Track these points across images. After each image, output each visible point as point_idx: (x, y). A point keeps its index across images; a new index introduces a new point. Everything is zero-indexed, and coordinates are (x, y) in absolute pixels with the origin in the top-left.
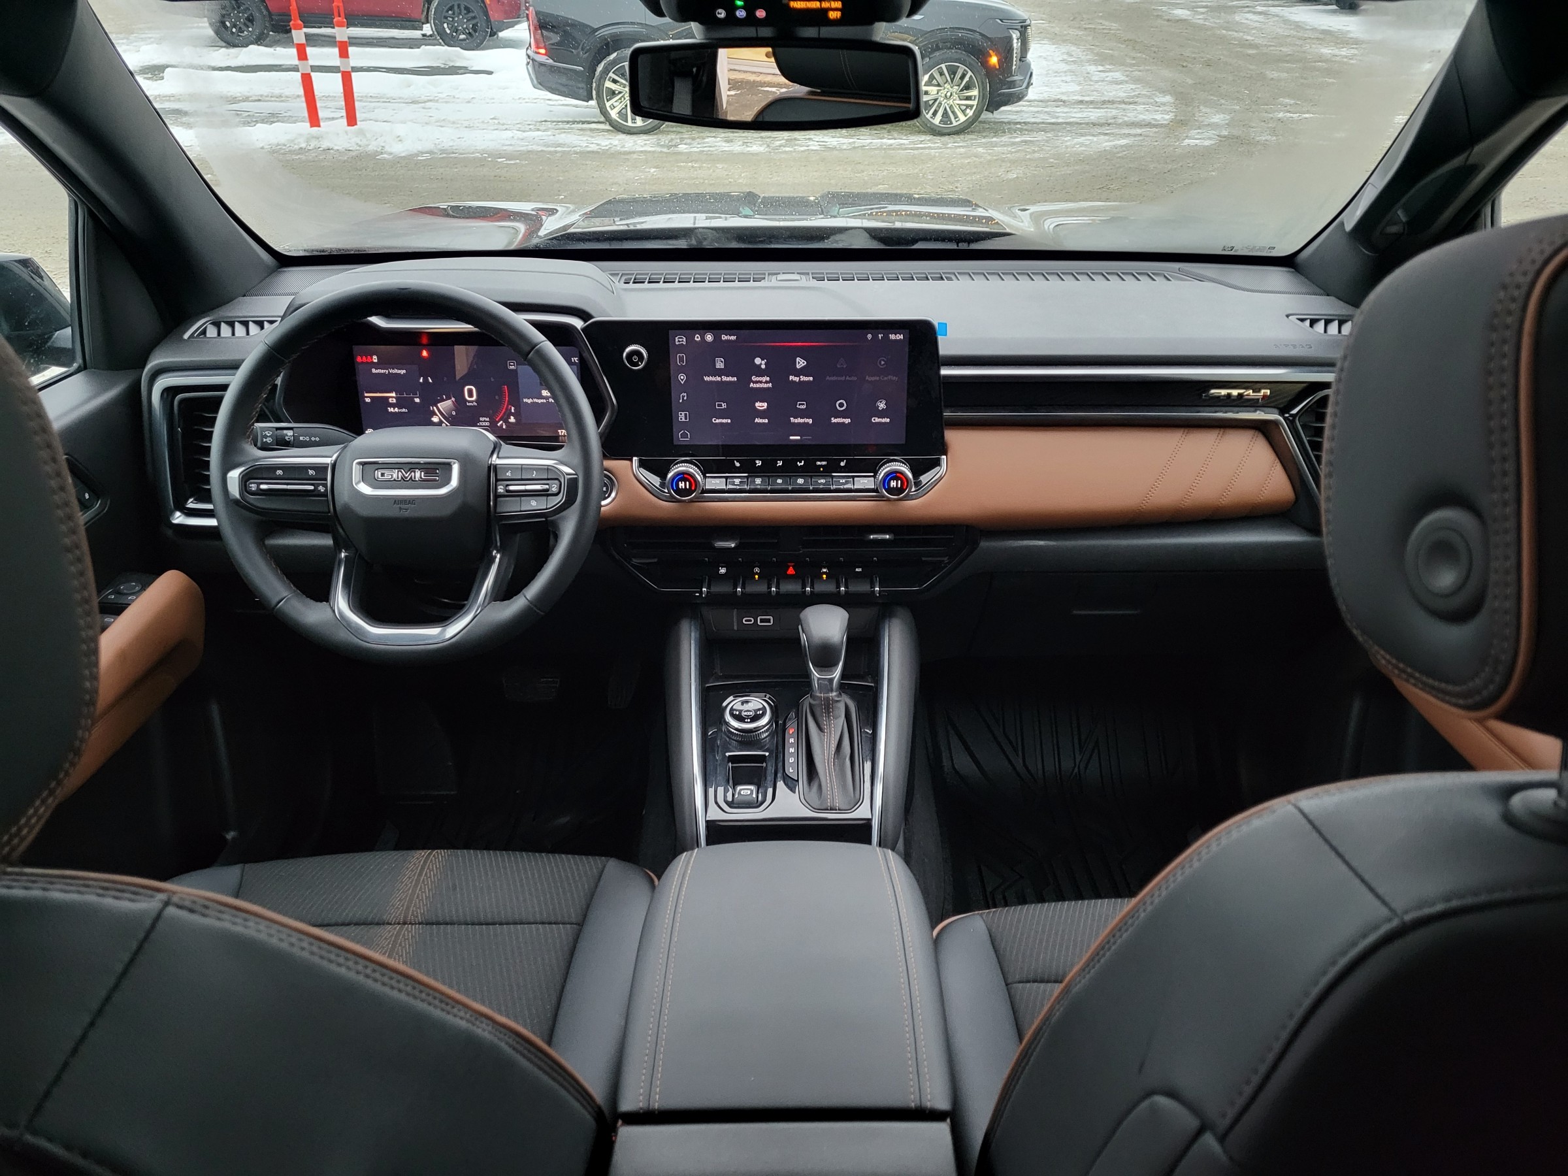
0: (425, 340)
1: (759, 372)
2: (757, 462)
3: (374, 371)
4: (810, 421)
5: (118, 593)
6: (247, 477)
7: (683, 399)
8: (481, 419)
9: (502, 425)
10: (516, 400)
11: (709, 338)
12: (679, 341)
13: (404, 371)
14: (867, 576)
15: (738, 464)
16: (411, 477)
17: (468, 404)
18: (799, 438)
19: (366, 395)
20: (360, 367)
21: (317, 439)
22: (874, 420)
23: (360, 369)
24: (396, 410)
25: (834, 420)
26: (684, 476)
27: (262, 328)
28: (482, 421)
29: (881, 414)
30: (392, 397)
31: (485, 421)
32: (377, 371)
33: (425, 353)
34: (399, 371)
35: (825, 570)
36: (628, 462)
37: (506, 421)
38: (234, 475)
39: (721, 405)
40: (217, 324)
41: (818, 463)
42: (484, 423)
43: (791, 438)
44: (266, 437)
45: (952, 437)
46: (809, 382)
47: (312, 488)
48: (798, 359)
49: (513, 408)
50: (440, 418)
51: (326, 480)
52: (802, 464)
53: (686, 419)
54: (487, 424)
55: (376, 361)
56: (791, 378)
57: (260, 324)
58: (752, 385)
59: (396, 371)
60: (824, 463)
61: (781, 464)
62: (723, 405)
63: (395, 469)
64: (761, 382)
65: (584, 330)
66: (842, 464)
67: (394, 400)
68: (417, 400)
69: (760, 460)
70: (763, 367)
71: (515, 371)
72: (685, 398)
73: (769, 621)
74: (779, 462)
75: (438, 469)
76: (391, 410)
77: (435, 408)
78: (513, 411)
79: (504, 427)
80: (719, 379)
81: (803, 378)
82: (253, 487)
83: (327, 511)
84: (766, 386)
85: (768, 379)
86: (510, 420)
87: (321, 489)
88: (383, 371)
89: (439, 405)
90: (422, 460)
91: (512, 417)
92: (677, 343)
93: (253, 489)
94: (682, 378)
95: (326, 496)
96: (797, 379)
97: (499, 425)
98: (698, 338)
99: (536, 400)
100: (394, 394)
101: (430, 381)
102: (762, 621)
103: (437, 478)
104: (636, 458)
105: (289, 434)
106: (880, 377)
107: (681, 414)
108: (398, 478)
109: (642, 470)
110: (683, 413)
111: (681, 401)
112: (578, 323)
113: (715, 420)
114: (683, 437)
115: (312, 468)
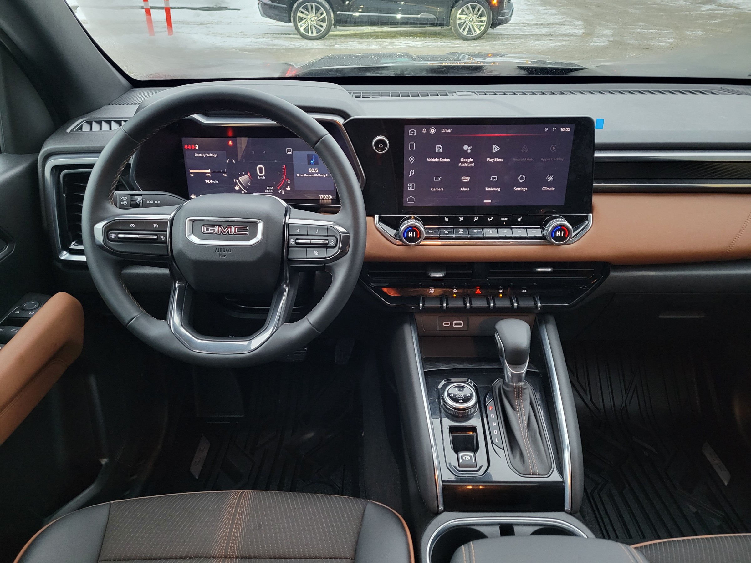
0: (230, 133)
1: (466, 155)
2: (460, 218)
3: (196, 155)
4: (499, 190)
5: (23, 309)
6: (108, 229)
7: (411, 174)
8: (268, 188)
9: (281, 192)
10: (291, 174)
11: (432, 131)
12: (411, 133)
13: (217, 155)
14: (531, 296)
15: (447, 220)
16: (228, 232)
17: (259, 178)
18: (490, 201)
19: (191, 171)
20: (187, 152)
21: (159, 202)
22: (544, 189)
23: (187, 153)
24: (211, 181)
25: (515, 189)
26: (413, 229)
27: (120, 125)
28: (268, 189)
29: (549, 185)
30: (208, 173)
31: (270, 189)
32: (198, 155)
33: (230, 143)
34: (213, 155)
35: (501, 291)
36: (372, 218)
37: (284, 189)
38: (99, 227)
39: (437, 179)
40: (90, 123)
41: (503, 219)
42: (270, 191)
43: (485, 201)
44: (123, 201)
45: (597, 200)
46: (501, 162)
47: (156, 237)
48: (494, 146)
49: (289, 180)
50: (240, 187)
51: (166, 231)
52: (491, 219)
53: (413, 188)
54: (272, 191)
55: (197, 148)
56: (488, 159)
57: (119, 123)
58: (460, 164)
59: (210, 155)
60: (507, 219)
61: (477, 220)
62: (439, 179)
63: (216, 225)
64: (467, 162)
65: (344, 125)
66: (519, 219)
67: (209, 174)
68: (225, 175)
69: (462, 217)
70: (469, 151)
71: (291, 155)
72: (413, 174)
73: (460, 324)
74: (475, 218)
75: (248, 226)
76: (207, 181)
77: (237, 180)
78: (289, 182)
79: (283, 193)
80: (438, 160)
81: (497, 160)
82: (113, 236)
83: (166, 253)
84: (470, 165)
85: (472, 160)
86: (287, 189)
87: (163, 238)
88: (202, 155)
89: (239, 178)
90: (236, 220)
91: (288, 187)
92: (410, 135)
93: (113, 237)
94: (412, 159)
95: (166, 243)
96: (492, 160)
97: (279, 192)
98: (424, 131)
99: (305, 175)
100: (209, 171)
101: (234, 162)
102: (456, 324)
103: (247, 233)
104: (377, 215)
105: (139, 199)
106: (551, 158)
107: (410, 185)
108: (218, 232)
109: (381, 224)
110: (411, 184)
111: (410, 176)
112: (340, 121)
113: (433, 189)
114: (409, 201)
115: (156, 223)
